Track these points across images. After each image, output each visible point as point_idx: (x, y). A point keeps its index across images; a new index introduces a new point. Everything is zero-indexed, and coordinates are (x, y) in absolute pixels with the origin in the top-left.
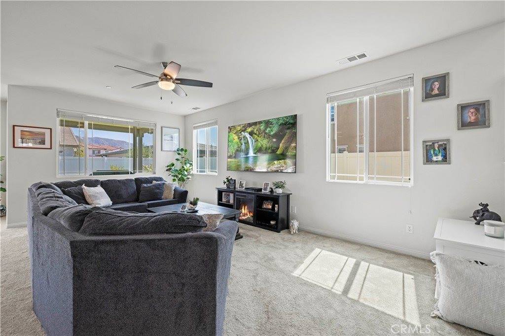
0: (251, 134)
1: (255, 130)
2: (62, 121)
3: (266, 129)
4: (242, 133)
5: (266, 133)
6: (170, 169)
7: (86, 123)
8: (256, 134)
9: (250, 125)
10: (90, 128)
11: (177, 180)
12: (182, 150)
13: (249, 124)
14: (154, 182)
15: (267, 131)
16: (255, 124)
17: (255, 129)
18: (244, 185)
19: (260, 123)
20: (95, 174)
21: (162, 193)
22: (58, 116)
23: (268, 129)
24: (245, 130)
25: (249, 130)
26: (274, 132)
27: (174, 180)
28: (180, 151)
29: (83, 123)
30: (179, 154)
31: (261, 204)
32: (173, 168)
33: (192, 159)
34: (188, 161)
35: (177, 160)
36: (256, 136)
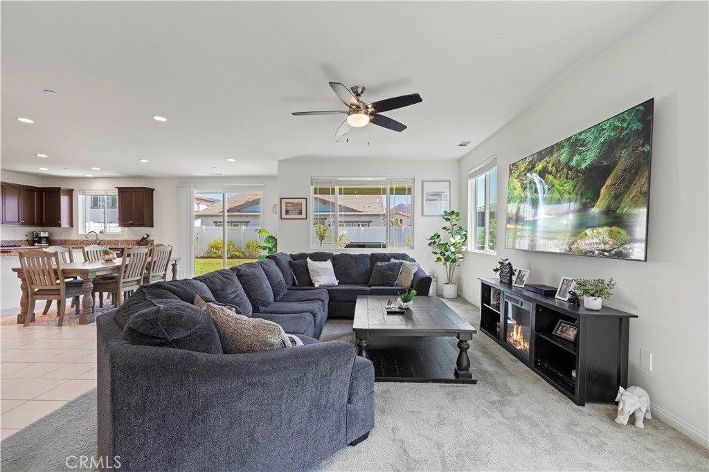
0: (542, 174)
1: (550, 165)
2: (315, 189)
3: (571, 159)
4: (528, 174)
5: (570, 168)
6: (434, 243)
7: (337, 188)
8: (550, 173)
9: (541, 155)
10: (340, 193)
11: (443, 260)
12: (453, 213)
13: (540, 153)
14: (393, 260)
15: (573, 163)
16: (550, 151)
17: (548, 162)
18: (525, 279)
19: (559, 146)
20: (348, 246)
21: (396, 278)
22: (312, 184)
23: (577, 158)
24: (533, 167)
25: (539, 167)
26: (588, 162)
27: (439, 259)
28: (448, 215)
29: (333, 189)
30: (448, 220)
31: (552, 325)
32: (437, 240)
33: (467, 227)
34: (461, 231)
35: (444, 228)
36: (550, 177)
